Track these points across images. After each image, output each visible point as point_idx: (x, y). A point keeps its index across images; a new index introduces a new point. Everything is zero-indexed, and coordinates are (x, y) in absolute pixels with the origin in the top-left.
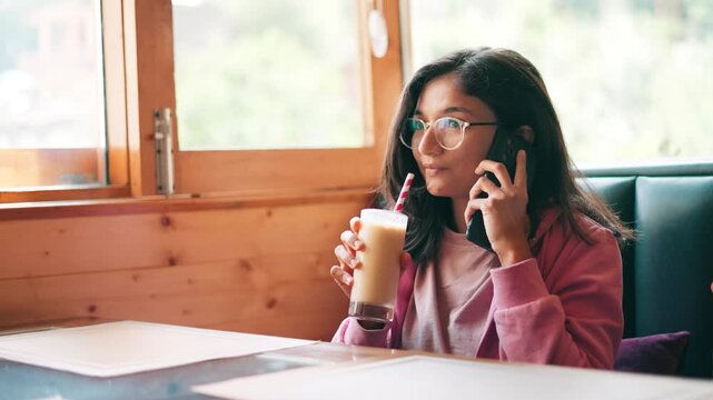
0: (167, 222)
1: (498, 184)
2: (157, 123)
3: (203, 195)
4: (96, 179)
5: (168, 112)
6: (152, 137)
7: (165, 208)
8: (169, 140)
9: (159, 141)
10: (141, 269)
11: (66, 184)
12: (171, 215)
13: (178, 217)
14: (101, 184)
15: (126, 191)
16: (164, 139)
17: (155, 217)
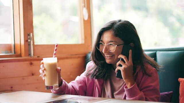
0: (31, 64)
1: (125, 62)
2: (29, 37)
3: (40, 56)
4: (11, 52)
5: (31, 34)
6: (27, 41)
7: (31, 60)
8: (32, 42)
9: (29, 42)
10: (24, 76)
11: (3, 53)
12: (32, 62)
13: (34, 62)
14: (13, 53)
15: (20, 56)
16: (31, 41)
17: (28, 62)
